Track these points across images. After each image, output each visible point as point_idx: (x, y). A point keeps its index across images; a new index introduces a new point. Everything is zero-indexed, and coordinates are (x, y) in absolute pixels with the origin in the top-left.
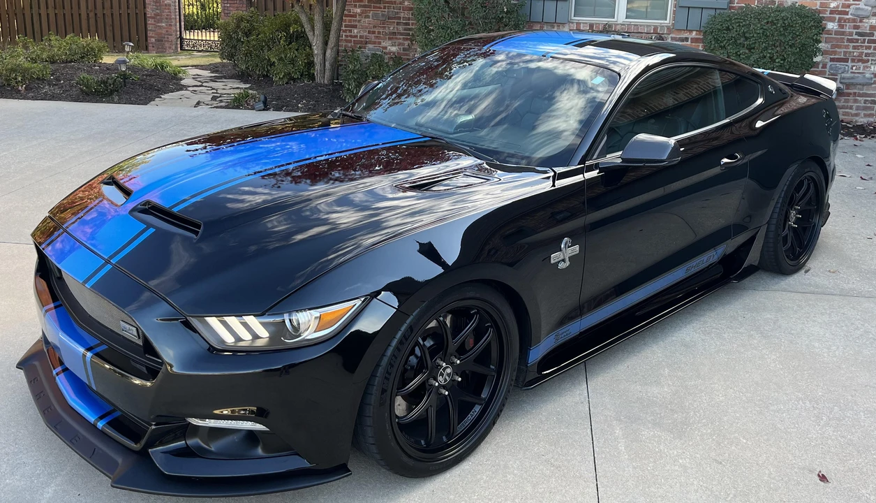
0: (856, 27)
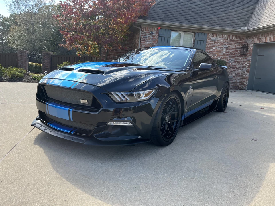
0: (230, 65)
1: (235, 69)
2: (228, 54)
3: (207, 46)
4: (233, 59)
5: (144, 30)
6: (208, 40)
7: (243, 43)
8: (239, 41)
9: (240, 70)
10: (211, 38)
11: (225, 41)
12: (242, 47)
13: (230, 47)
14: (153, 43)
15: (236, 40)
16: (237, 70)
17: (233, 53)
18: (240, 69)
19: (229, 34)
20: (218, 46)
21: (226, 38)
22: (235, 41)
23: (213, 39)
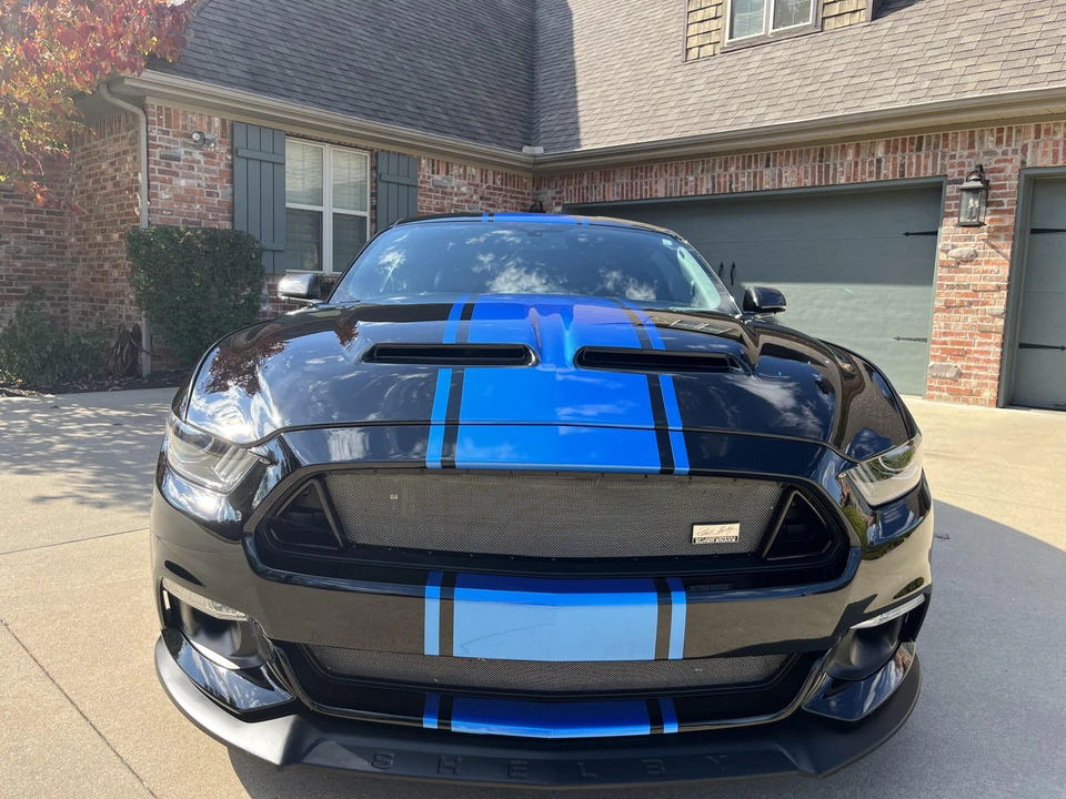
3: (421, 207)
6: (422, 182)
7: (525, 199)
8: (514, 192)
10: (429, 177)
11: (475, 192)
14: (208, 186)
15: (504, 187)
19: (483, 163)
20: (456, 206)
22: (504, 193)
23: (437, 181)
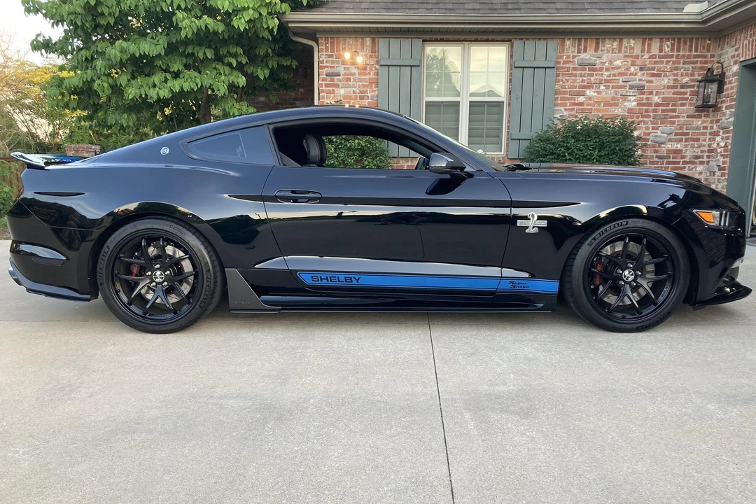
0: (656, 152)
1: (678, 163)
2: (647, 111)
3: (563, 87)
4: (669, 128)
5: (327, 48)
6: (564, 63)
7: (706, 62)
8: (689, 57)
9: (700, 168)
11: (633, 64)
12: (700, 78)
13: (651, 82)
14: (361, 92)
15: (675, 53)
16: (687, 166)
17: (667, 105)
18: (701, 163)
19: (645, 33)
20: (607, 81)
21: (637, 51)
22: (674, 59)
23: (583, 59)
